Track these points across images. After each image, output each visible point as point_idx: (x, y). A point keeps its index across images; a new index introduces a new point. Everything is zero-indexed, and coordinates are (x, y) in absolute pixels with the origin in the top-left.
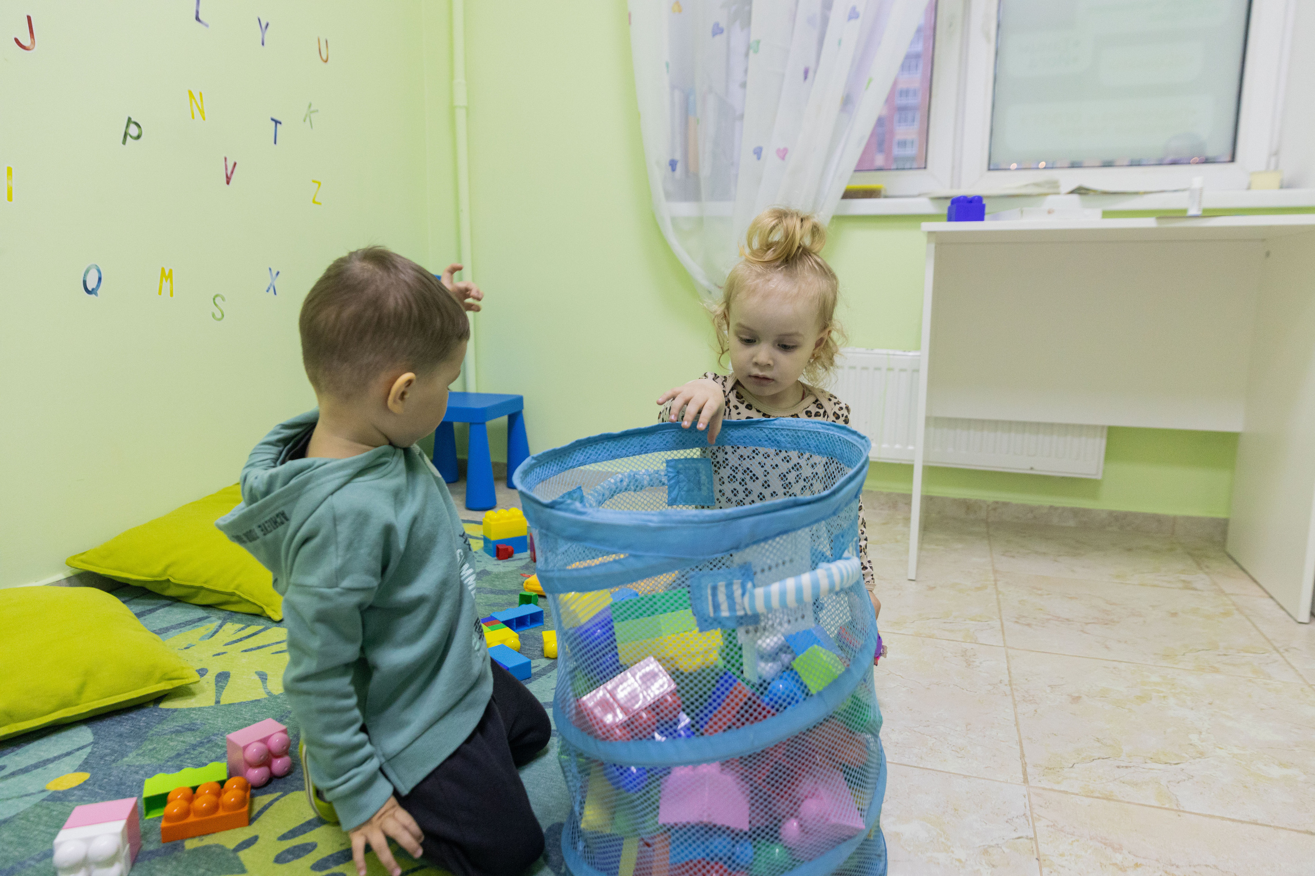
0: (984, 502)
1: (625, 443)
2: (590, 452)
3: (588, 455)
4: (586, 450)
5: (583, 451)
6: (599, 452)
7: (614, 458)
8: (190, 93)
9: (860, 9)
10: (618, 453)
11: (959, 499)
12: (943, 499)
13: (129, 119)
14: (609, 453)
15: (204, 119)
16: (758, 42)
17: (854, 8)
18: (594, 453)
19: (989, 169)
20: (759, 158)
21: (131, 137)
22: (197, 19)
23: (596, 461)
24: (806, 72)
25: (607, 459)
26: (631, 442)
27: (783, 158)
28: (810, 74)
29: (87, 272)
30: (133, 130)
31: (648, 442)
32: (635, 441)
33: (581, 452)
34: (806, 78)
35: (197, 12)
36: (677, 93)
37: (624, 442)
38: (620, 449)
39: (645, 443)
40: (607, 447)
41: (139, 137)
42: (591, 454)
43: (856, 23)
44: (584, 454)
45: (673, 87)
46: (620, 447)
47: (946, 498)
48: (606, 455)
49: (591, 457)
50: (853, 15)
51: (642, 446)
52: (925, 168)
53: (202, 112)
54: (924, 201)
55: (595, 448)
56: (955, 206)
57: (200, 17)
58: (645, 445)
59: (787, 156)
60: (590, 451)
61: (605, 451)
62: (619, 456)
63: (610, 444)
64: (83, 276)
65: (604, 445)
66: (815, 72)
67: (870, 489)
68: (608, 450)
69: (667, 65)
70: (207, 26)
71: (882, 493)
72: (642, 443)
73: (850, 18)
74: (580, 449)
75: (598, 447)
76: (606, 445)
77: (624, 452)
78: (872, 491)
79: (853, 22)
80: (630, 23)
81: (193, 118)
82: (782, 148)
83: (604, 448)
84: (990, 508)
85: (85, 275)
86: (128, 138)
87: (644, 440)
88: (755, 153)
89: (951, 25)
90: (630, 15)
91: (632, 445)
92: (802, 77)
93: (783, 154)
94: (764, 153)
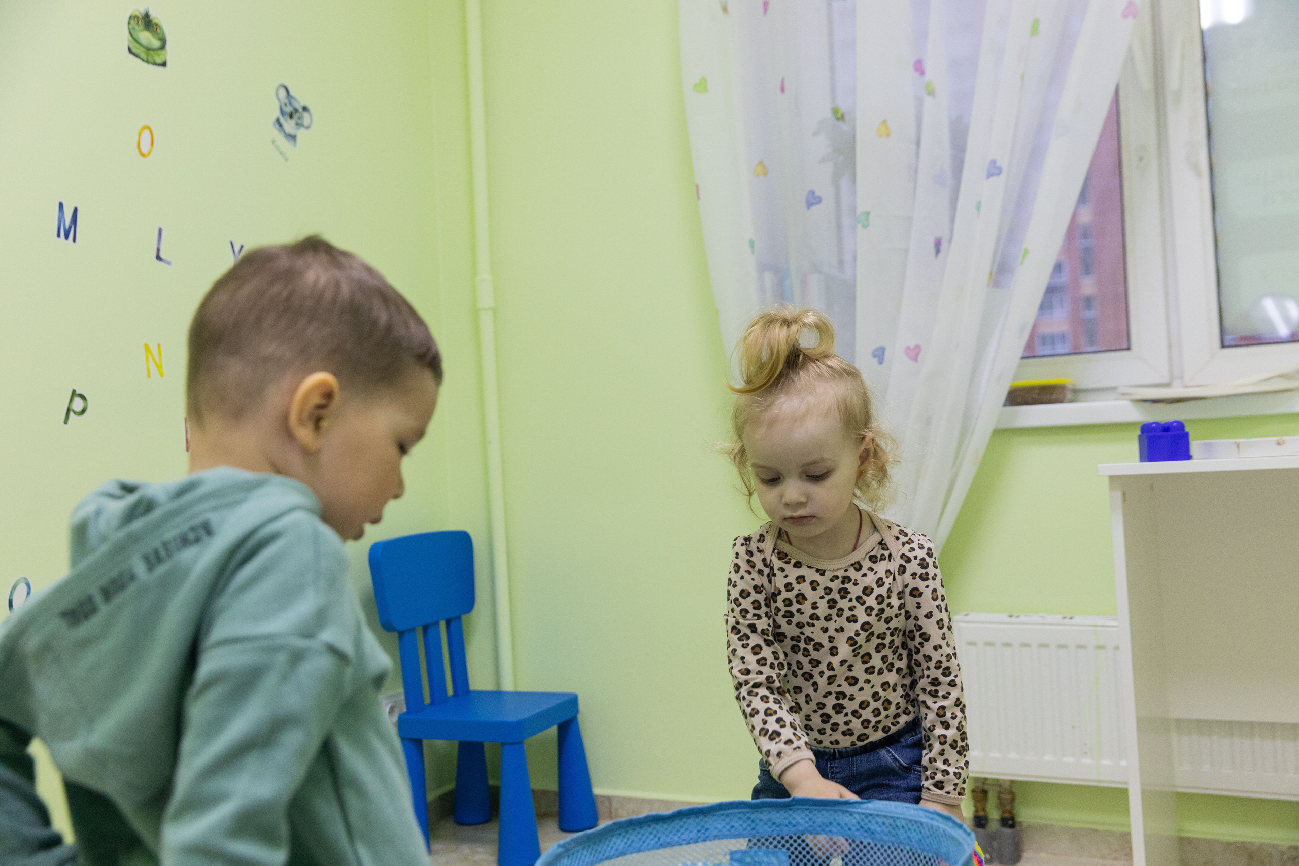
0: (1274, 847)
1: (678, 827)
2: (632, 838)
3: (629, 842)
4: (627, 836)
5: (624, 837)
6: (644, 838)
7: (662, 846)
8: (147, 347)
9: (1003, 163)
10: (668, 840)
11: (1235, 842)
12: (1209, 842)
13: (74, 391)
14: (656, 839)
15: (162, 375)
16: (868, 213)
17: (994, 162)
18: (637, 839)
19: (1223, 346)
20: (881, 362)
21: (75, 413)
22: (158, 258)
23: (639, 851)
24: (938, 245)
25: (653, 848)
26: (686, 826)
27: (915, 359)
28: (944, 247)
29: (14, 588)
30: (78, 404)
31: (707, 826)
32: (691, 822)
33: (621, 837)
34: (938, 251)
35: (158, 250)
36: (768, 277)
37: (677, 824)
38: (671, 835)
39: (703, 827)
40: (655, 832)
41: (83, 411)
42: (633, 841)
43: (999, 181)
44: (625, 840)
45: (762, 268)
46: (671, 832)
47: (1216, 841)
48: (653, 843)
49: (634, 845)
50: (994, 170)
51: (699, 831)
52: (1129, 349)
53: (159, 367)
54: (1125, 403)
55: (639, 833)
56: (1145, 435)
57: (162, 255)
58: (703, 831)
59: (920, 357)
60: (634, 836)
61: (652, 836)
62: (669, 843)
63: (658, 827)
64: (9, 593)
65: (650, 830)
66: (950, 241)
67: (1094, 827)
68: (655, 836)
69: (752, 244)
70: (169, 263)
71: (1111, 833)
72: (699, 828)
73: (990, 175)
74: (620, 834)
75: (642, 831)
76: (654, 829)
77: (676, 838)
78: (1096, 831)
79: (993, 179)
80: (698, 198)
81: (149, 377)
82: (912, 345)
83: (651, 833)
84: (1285, 857)
85: (11, 593)
86: (72, 414)
87: (702, 824)
88: (875, 356)
89: (1141, 159)
90: (697, 187)
91: (686, 829)
92: (932, 250)
93: (914, 353)
94: (887, 353)
